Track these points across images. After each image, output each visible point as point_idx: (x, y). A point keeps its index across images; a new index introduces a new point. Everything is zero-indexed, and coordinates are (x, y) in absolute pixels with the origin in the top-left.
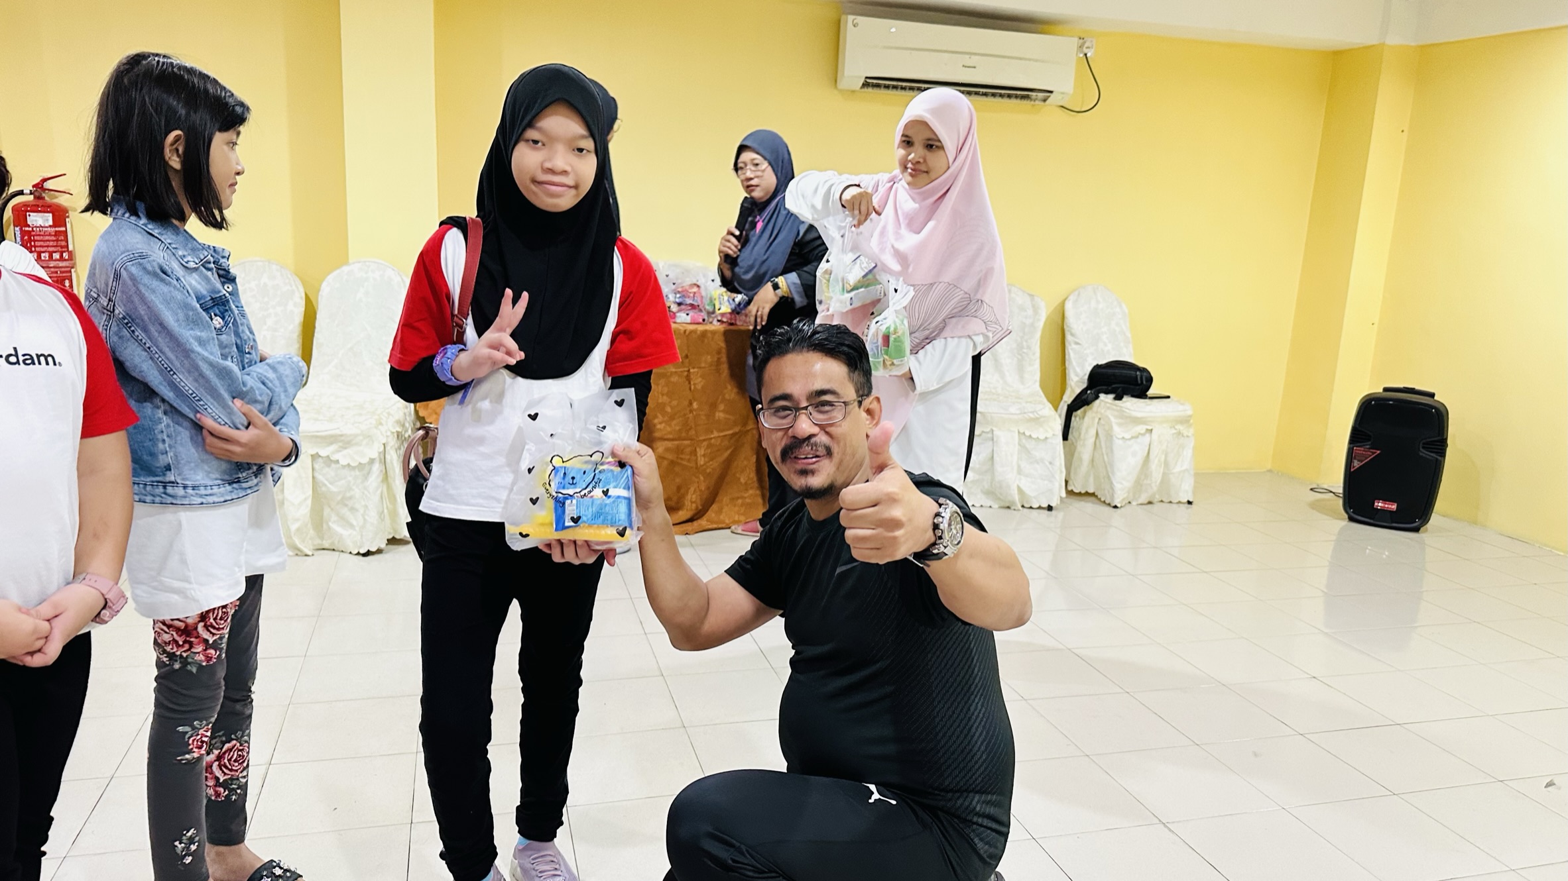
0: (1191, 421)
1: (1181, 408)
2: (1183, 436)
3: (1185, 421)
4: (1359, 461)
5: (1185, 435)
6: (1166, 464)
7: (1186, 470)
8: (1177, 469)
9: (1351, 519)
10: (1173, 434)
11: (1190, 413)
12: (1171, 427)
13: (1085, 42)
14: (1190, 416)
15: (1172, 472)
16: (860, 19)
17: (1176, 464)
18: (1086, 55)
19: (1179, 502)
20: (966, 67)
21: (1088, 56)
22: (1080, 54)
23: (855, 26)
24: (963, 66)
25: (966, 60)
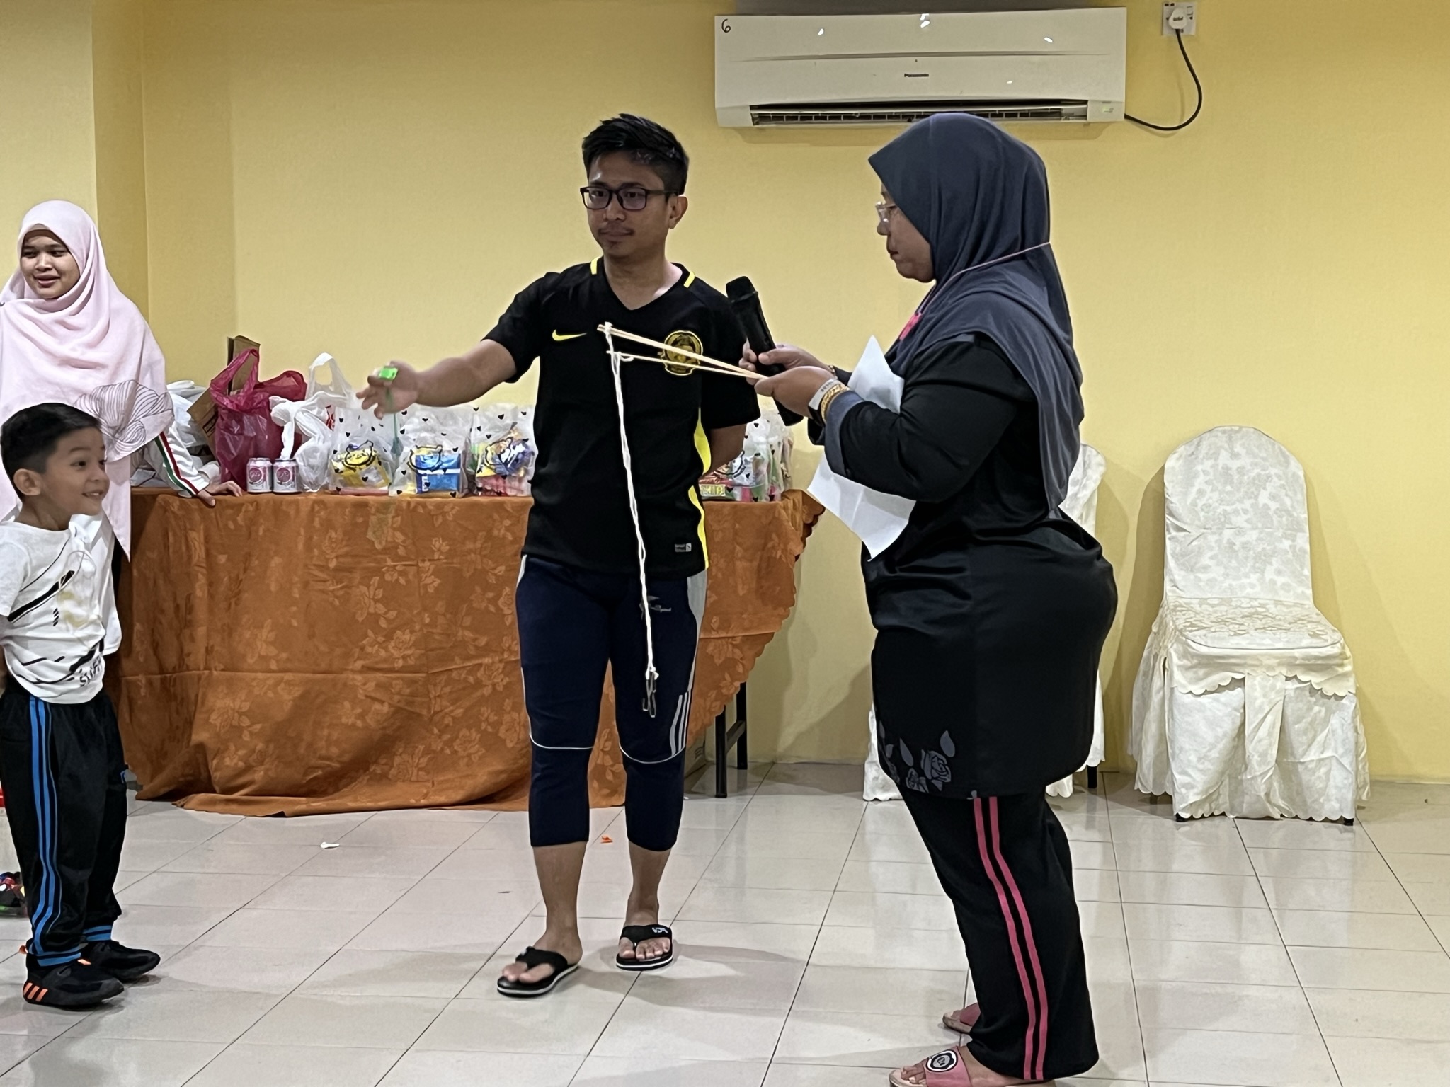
2: (1324, 695)
5: (1329, 694)
6: (1285, 744)
8: (1315, 755)
10: (1297, 691)
13: (1173, 11)
15: (1302, 760)
16: (733, 21)
17: (1309, 746)
18: (1178, 32)
19: (1326, 820)
20: (910, 76)
21: (1181, 34)
22: (1166, 31)
23: (725, 31)
24: (906, 75)
25: (910, 65)
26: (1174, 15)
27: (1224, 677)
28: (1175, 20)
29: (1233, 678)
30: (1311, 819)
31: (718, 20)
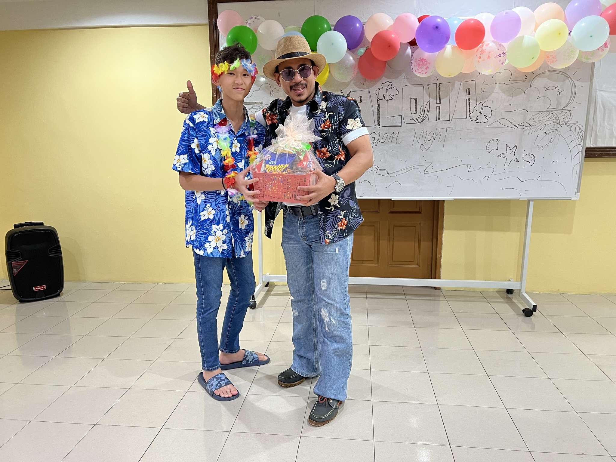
4: (17, 269)
9: (21, 301)
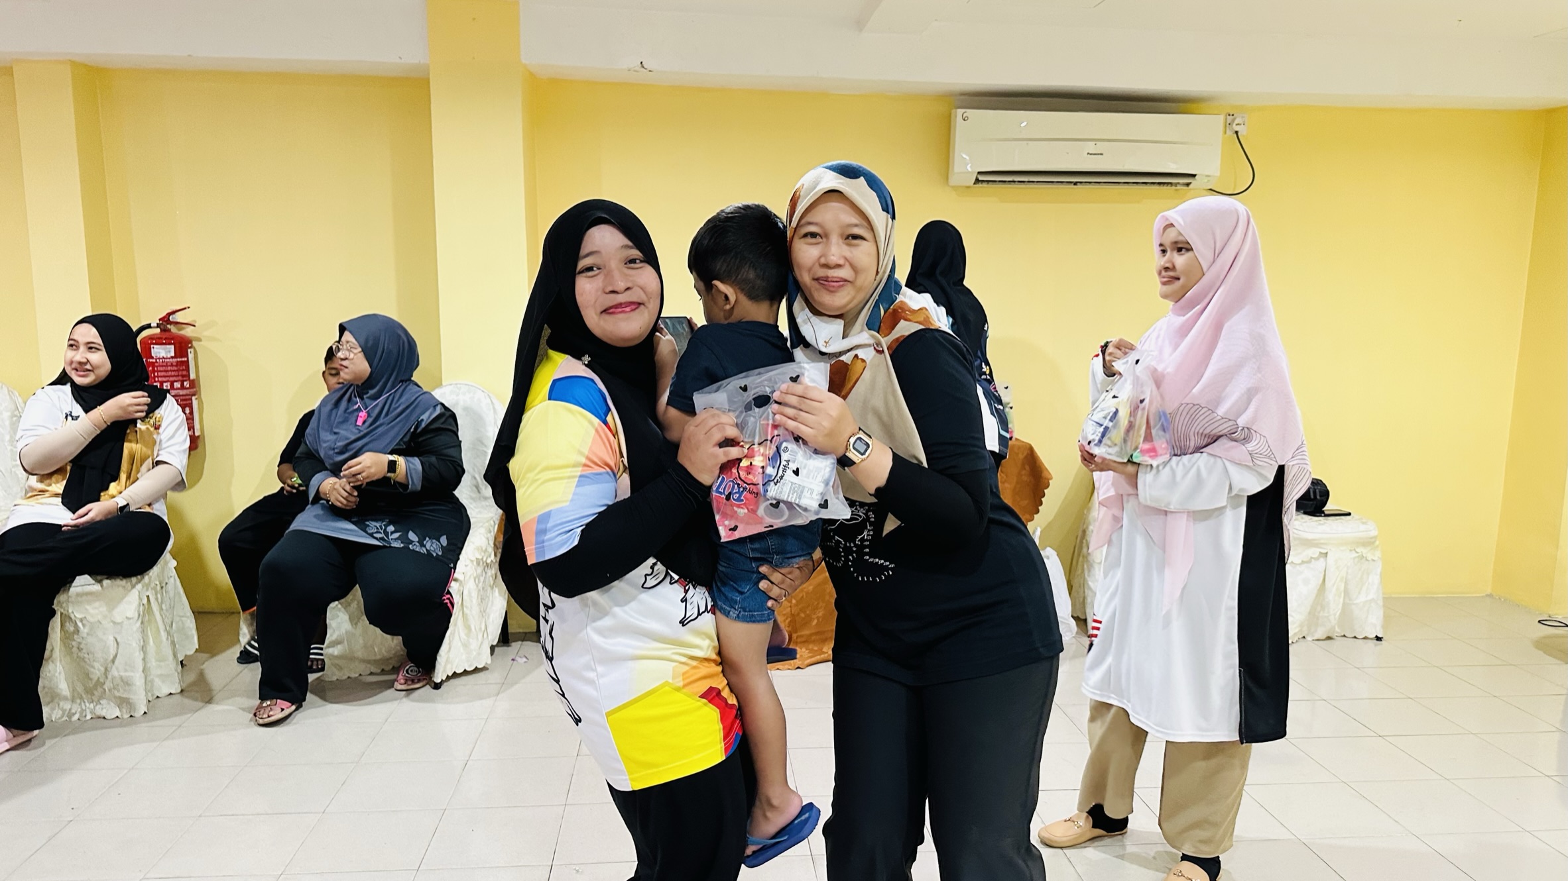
0: (1377, 543)
1: (1362, 527)
2: (1367, 560)
3: (1369, 543)
5: (1370, 559)
6: (1346, 592)
7: (1373, 599)
8: (1362, 599)
10: (1354, 558)
11: (1374, 533)
12: (1351, 551)
13: (1233, 120)
14: (1375, 537)
15: (1355, 602)
16: (970, 113)
17: (1359, 593)
18: (1237, 132)
19: (1365, 638)
20: (1091, 154)
21: (1239, 134)
22: (1228, 132)
23: (964, 120)
24: (1088, 153)
25: (1091, 147)
26: (1236, 122)
27: (1314, 552)
28: (1237, 125)
29: (1321, 553)
30: (1355, 637)
31: (960, 111)
